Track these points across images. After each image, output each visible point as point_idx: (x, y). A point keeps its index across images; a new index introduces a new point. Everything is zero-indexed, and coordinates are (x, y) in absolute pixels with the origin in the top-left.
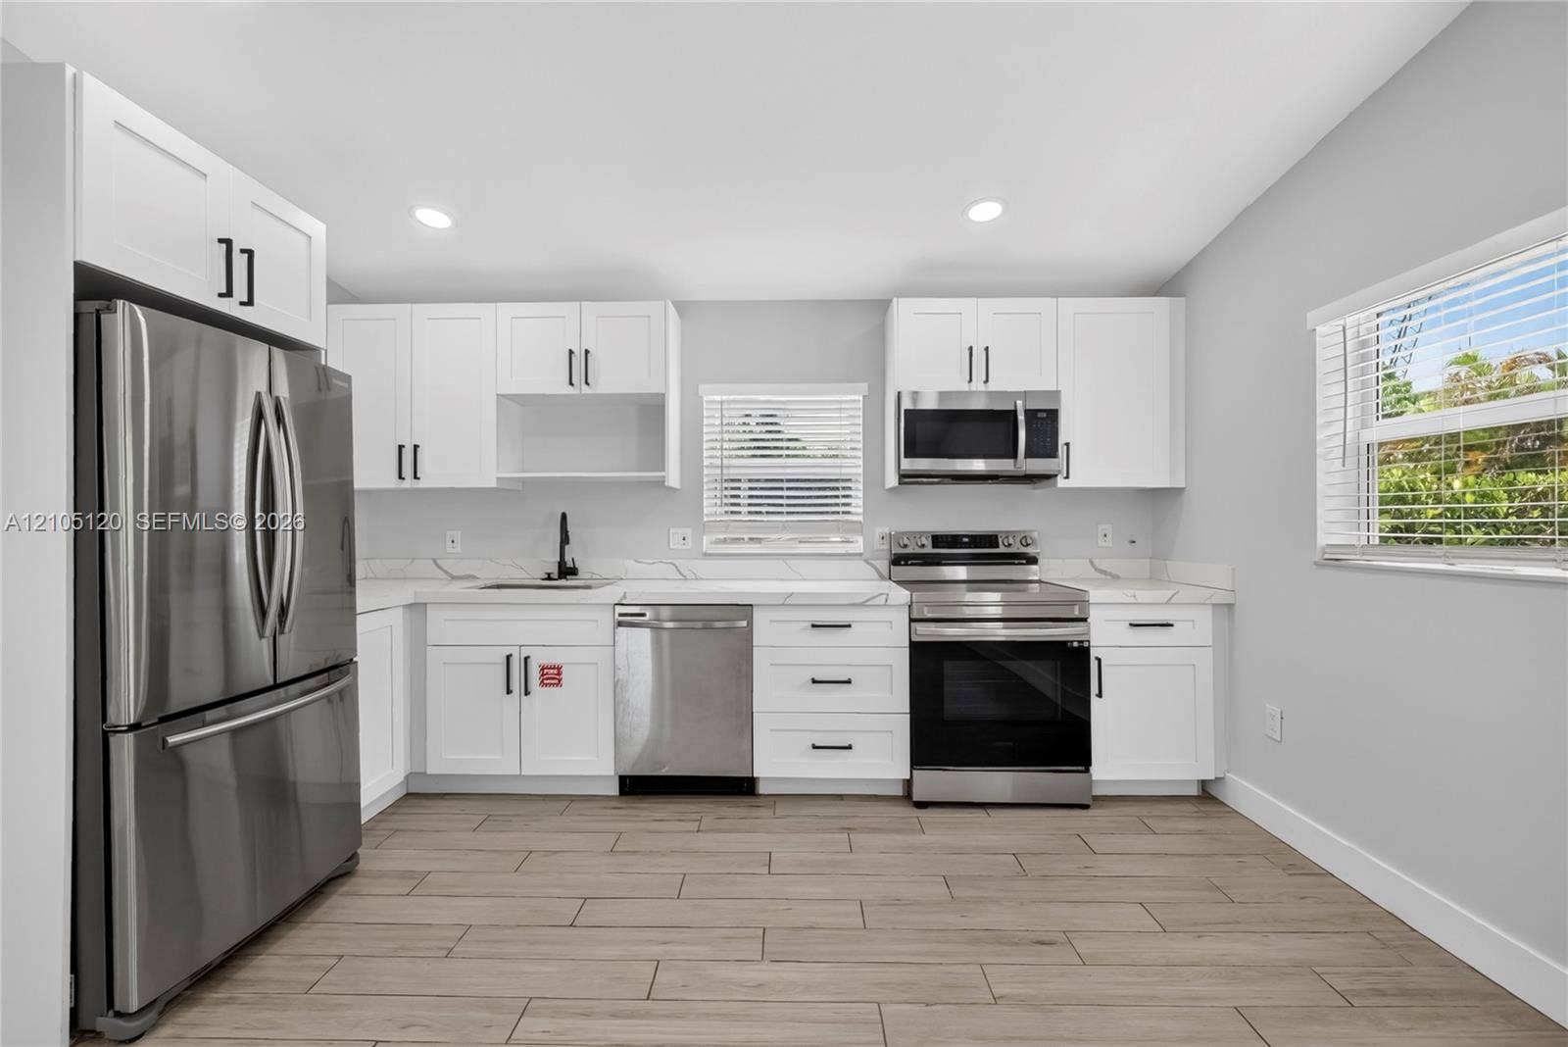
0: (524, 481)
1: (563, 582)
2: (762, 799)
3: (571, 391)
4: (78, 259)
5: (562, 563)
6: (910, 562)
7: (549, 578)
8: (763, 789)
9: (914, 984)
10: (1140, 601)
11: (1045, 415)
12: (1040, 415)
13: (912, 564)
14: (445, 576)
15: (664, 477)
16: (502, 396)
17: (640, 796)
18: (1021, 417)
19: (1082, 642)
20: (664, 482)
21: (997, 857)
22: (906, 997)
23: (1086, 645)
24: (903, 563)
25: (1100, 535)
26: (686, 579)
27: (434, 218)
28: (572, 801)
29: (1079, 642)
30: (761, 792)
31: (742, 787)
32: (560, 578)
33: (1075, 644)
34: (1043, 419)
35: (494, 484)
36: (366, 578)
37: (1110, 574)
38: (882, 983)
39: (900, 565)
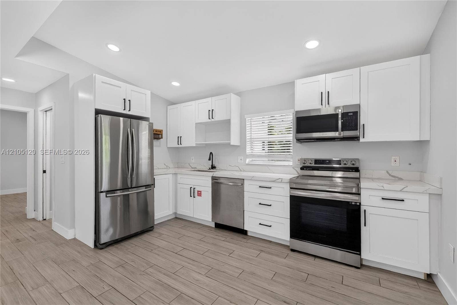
0: (206, 144)
1: (212, 170)
2: (248, 237)
3: (209, 120)
4: (95, 108)
5: (212, 165)
6: (308, 169)
7: (210, 169)
8: (249, 234)
9: (233, 296)
10: (385, 189)
11: (352, 114)
12: (350, 114)
13: (309, 170)
14: (191, 168)
15: (230, 142)
16: (197, 123)
17: (219, 229)
18: (340, 116)
19: (357, 203)
20: (230, 144)
21: (302, 273)
22: (228, 298)
23: (358, 204)
24: (305, 169)
25: (393, 160)
26: (241, 171)
27: (176, 84)
28: (204, 226)
29: (355, 203)
30: (249, 235)
31: (243, 232)
32: (212, 169)
33: (353, 203)
34: (352, 115)
35: (195, 145)
36: (178, 167)
37: (397, 177)
38: (225, 292)
39: (304, 170)
